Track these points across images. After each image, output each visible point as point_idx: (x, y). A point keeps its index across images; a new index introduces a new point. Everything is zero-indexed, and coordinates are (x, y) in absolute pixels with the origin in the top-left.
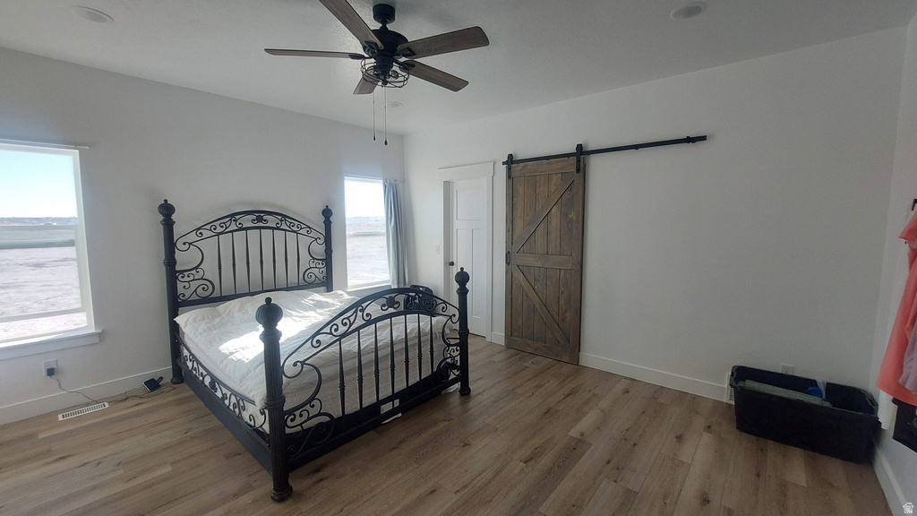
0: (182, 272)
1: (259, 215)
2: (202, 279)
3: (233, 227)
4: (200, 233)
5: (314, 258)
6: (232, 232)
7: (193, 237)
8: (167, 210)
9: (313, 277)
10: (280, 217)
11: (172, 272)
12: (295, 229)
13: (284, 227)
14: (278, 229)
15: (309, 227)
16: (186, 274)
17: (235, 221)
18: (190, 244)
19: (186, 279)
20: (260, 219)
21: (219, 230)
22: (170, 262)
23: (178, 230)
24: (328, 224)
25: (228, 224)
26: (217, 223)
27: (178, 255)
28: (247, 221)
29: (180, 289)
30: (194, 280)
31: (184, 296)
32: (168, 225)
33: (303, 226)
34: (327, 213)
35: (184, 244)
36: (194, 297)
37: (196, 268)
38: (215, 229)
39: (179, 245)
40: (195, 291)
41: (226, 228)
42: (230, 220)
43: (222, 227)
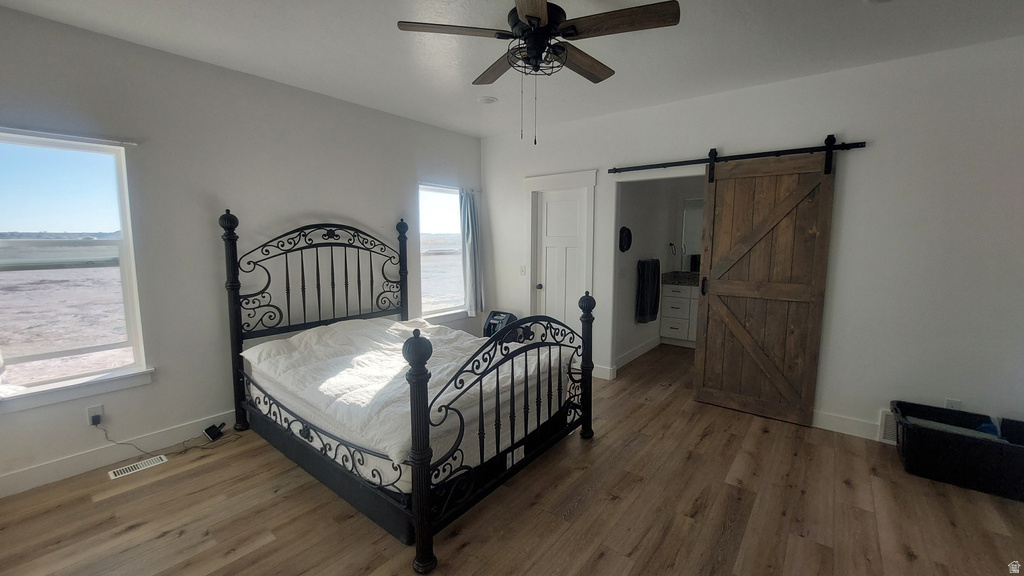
0: (246, 297)
1: (330, 229)
2: (268, 305)
3: (302, 243)
4: (267, 251)
5: (388, 281)
6: (301, 249)
7: (258, 256)
8: (229, 222)
9: (387, 301)
10: (352, 232)
11: (236, 300)
12: (368, 246)
13: (357, 244)
14: (351, 246)
15: (383, 244)
16: (251, 299)
17: (305, 236)
18: (255, 264)
19: (251, 305)
20: (331, 234)
21: (287, 247)
22: (233, 285)
23: (242, 247)
24: (403, 240)
25: (296, 240)
26: (285, 239)
27: (242, 277)
28: (317, 237)
29: (245, 319)
30: (260, 307)
31: (248, 326)
32: (231, 240)
33: (377, 243)
34: (402, 227)
35: (249, 263)
36: (260, 327)
37: (262, 292)
38: (282, 246)
39: (243, 264)
40: (261, 319)
41: (295, 245)
42: (299, 235)
43: (290, 243)
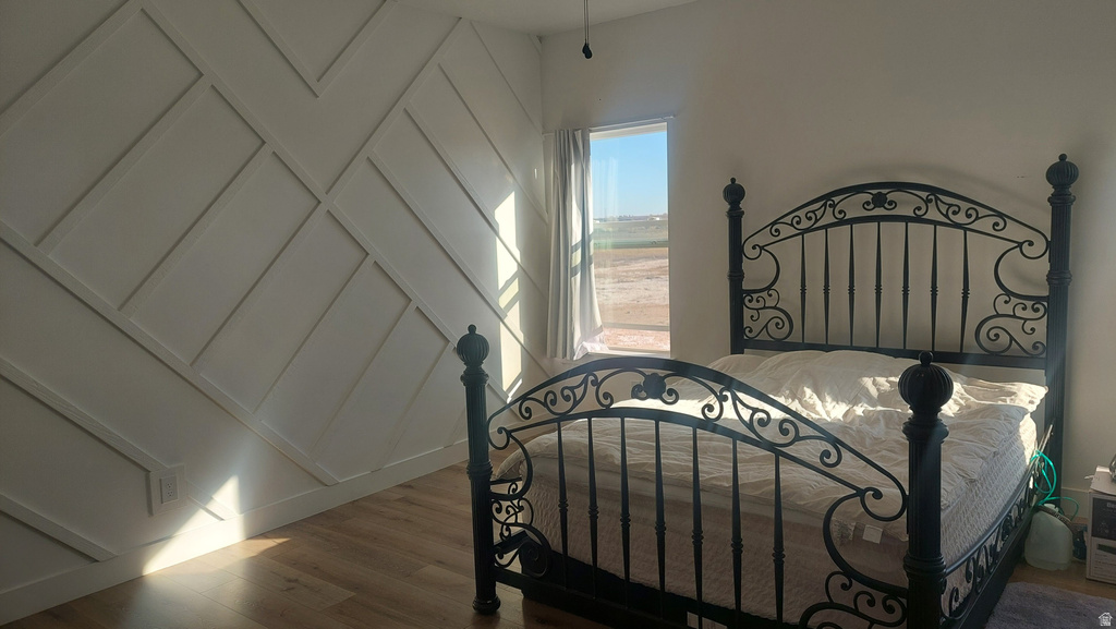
0: (749, 292)
1: (881, 194)
2: (775, 308)
3: (828, 219)
4: (777, 230)
5: (1009, 293)
6: (826, 227)
7: (761, 240)
8: (734, 194)
9: (1004, 339)
10: (924, 194)
11: (738, 296)
12: (961, 218)
13: (933, 214)
14: (918, 219)
15: (1001, 215)
16: (755, 296)
17: (833, 206)
18: (762, 248)
19: (754, 304)
20: (879, 201)
21: (805, 224)
22: (736, 274)
23: (748, 226)
24: (1061, 205)
25: (819, 213)
26: (801, 213)
27: (746, 265)
28: (854, 206)
29: (747, 322)
30: (765, 308)
31: (750, 331)
32: (735, 217)
33: (982, 212)
34: (1063, 176)
35: (754, 248)
36: (763, 337)
37: (769, 288)
38: (798, 223)
39: (748, 249)
40: (766, 326)
41: (817, 221)
42: (825, 205)
43: (810, 219)
